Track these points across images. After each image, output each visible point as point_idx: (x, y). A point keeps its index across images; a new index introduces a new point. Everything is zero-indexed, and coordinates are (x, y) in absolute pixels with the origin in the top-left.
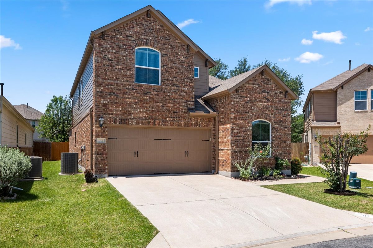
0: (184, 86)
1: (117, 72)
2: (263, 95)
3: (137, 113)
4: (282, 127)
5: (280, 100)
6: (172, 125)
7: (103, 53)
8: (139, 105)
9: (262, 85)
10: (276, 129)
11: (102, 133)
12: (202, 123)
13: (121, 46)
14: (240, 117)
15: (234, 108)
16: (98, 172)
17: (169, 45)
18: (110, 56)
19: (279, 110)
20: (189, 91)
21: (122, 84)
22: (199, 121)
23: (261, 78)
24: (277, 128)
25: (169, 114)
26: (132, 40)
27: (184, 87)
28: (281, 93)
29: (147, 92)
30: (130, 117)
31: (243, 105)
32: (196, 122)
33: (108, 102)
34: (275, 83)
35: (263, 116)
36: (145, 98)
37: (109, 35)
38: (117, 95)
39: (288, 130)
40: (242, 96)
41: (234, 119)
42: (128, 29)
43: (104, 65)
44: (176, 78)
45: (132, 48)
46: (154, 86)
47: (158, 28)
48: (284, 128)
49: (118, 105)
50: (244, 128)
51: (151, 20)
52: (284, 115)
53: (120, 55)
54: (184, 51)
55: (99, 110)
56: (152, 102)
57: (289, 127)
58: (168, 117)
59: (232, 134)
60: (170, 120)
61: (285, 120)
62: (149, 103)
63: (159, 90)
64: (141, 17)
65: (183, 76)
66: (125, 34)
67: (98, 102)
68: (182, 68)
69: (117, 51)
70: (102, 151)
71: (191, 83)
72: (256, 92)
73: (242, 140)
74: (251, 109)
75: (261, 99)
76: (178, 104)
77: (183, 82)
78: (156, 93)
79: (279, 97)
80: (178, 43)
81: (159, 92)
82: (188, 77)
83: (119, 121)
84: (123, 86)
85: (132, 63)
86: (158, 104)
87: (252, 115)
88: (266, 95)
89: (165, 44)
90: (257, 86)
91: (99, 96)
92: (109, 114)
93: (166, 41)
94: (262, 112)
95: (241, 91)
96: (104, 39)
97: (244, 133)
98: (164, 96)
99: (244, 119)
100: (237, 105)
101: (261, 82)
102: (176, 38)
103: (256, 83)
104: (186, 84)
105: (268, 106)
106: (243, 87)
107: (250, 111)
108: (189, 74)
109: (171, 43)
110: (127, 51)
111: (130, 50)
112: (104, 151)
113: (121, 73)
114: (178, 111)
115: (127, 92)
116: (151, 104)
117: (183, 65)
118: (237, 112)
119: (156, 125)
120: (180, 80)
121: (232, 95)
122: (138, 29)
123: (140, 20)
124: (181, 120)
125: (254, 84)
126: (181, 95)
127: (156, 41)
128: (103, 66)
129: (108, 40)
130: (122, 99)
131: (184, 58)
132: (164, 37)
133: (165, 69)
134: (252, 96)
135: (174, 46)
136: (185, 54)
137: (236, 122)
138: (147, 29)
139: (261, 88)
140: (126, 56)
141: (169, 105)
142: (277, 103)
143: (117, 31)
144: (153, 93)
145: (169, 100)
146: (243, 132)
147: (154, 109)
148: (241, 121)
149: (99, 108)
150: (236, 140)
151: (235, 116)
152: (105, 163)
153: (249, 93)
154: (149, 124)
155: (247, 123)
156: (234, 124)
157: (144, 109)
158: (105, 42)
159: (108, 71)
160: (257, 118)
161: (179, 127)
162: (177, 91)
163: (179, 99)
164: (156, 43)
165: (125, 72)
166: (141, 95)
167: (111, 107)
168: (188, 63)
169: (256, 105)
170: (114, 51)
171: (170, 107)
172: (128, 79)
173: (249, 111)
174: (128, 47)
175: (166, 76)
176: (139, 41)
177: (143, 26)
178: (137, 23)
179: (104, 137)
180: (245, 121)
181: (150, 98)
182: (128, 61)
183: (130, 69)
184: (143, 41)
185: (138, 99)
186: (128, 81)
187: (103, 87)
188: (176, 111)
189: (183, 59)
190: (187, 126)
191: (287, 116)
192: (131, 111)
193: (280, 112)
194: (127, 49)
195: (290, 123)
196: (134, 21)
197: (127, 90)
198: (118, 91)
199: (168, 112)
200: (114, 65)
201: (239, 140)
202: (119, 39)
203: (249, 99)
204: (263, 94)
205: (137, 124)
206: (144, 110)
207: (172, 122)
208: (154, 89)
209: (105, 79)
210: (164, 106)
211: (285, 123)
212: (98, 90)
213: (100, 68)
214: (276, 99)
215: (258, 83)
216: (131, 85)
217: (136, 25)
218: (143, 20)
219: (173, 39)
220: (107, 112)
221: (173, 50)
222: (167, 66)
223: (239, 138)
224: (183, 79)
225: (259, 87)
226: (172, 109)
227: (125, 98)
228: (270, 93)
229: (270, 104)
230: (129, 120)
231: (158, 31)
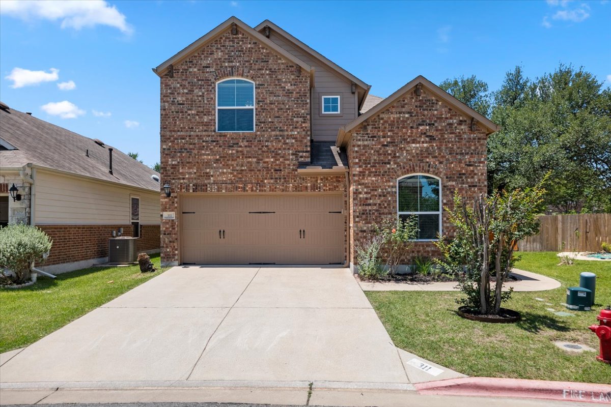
0: (293, 128)
1: (190, 120)
2: (419, 130)
3: (218, 175)
4: (464, 186)
5: (459, 137)
6: (273, 191)
7: (171, 95)
8: (221, 163)
9: (417, 112)
10: (450, 189)
11: (170, 205)
12: (325, 185)
13: (195, 83)
14: (370, 172)
15: (360, 157)
16: (164, 258)
17: (266, 69)
18: (180, 99)
19: (457, 154)
20: (300, 136)
21: (197, 136)
22: (319, 181)
23: (416, 101)
24: (452, 187)
25: (267, 173)
26: (211, 72)
27: (292, 131)
28: (461, 123)
29: (234, 144)
30: (208, 181)
31: (378, 151)
32: (314, 185)
33: (178, 162)
34: (446, 107)
35: (420, 167)
36: (230, 152)
37: (179, 70)
38: (189, 152)
39: (479, 189)
40: (375, 135)
41: (360, 175)
42: (204, 57)
43: (173, 112)
44: (280, 117)
45: (211, 83)
46: (243, 133)
47: (249, 48)
48: (469, 186)
49: (191, 165)
50: (380, 190)
51: (238, 38)
52: (470, 162)
53: (193, 96)
54: (292, 74)
55: (167, 173)
56: (241, 158)
57: (483, 185)
58: (266, 179)
59: (356, 202)
60: (269, 183)
61: (473, 171)
62: (236, 160)
63: (251, 139)
64: (224, 36)
65: (291, 114)
66: (201, 64)
67: (164, 164)
68: (288, 101)
69: (189, 91)
70: (171, 229)
71: (304, 122)
72: (406, 126)
73: (377, 210)
74: (395, 157)
75: (415, 138)
76: (283, 157)
77: (290, 123)
78: (246, 144)
79: (457, 131)
80: (282, 64)
81: (251, 141)
82: (299, 114)
83: (194, 187)
84: (198, 139)
85: (212, 104)
86: (250, 159)
87: (397, 166)
88: (427, 130)
89: (260, 69)
90: (407, 116)
91: (167, 154)
92: (179, 179)
93: (262, 64)
94: (419, 160)
95: (372, 128)
96: (172, 77)
97: (379, 199)
98: (260, 147)
99: (379, 175)
100: (366, 152)
101: (416, 106)
102: (279, 57)
103: (404, 110)
104: (296, 125)
105: (431, 148)
106: (377, 119)
107: (393, 159)
108: (300, 109)
109: (270, 66)
110: (204, 88)
111: (208, 85)
112: (173, 230)
113: (196, 120)
114: (282, 168)
115: (204, 146)
116: (240, 161)
117: (290, 97)
118: (365, 164)
119: (247, 191)
120: (285, 120)
121: (355, 135)
122: (220, 54)
123: (222, 41)
124: (288, 181)
125: (400, 113)
126: (287, 144)
127: (246, 67)
128: (171, 114)
129: (178, 78)
130: (197, 157)
131: (291, 85)
132: (259, 59)
133: (262, 106)
134: (397, 134)
135: (275, 69)
136: (293, 79)
137: (363, 181)
138: (232, 51)
139: (414, 118)
140: (202, 96)
141: (267, 160)
142: (452, 142)
143: (190, 62)
144: (242, 144)
145: (267, 152)
146: (377, 198)
147: (243, 168)
148: (374, 179)
149: (166, 171)
150: (363, 210)
151: (361, 170)
152: (174, 247)
153: (390, 129)
154: (236, 190)
155: (386, 180)
156: (360, 184)
157: (229, 168)
158: (174, 80)
159: (178, 120)
160: (408, 172)
161: (284, 193)
162: (280, 138)
163: (284, 149)
164: (246, 70)
165: (202, 118)
166: (224, 149)
167: (182, 168)
168: (299, 93)
169: (404, 148)
170: (186, 91)
171: (269, 163)
172: (205, 128)
173: (389, 160)
174: (205, 83)
175: (262, 117)
176: (221, 71)
177: (227, 48)
178: (217, 46)
179: (173, 211)
180: (382, 178)
181: (237, 152)
182: (206, 102)
183: (209, 113)
184: (227, 71)
185: (219, 155)
186: (205, 131)
187: (171, 142)
188: (279, 168)
189: (289, 88)
190: (299, 191)
191: (476, 165)
192: (210, 172)
193: (459, 157)
194: (203, 85)
195: (483, 177)
196: (214, 44)
197: (204, 143)
198: (191, 146)
199: (266, 170)
200: (186, 110)
201: (370, 211)
202: (193, 73)
203: (389, 139)
204: (421, 128)
205: (218, 191)
206: (229, 170)
207: (273, 186)
208: (244, 139)
209: (174, 131)
210: (259, 163)
211: (473, 177)
212: (164, 147)
213: (167, 117)
214: (450, 136)
215: (409, 111)
216: (209, 136)
217: (217, 49)
218: (227, 40)
219: (273, 59)
220: (177, 176)
221: (274, 76)
222: (264, 101)
223: (370, 207)
224: (290, 118)
225: (411, 116)
226: (272, 165)
227: (201, 155)
228: (436, 124)
229: (437, 146)
230: (207, 185)
231: (249, 51)
